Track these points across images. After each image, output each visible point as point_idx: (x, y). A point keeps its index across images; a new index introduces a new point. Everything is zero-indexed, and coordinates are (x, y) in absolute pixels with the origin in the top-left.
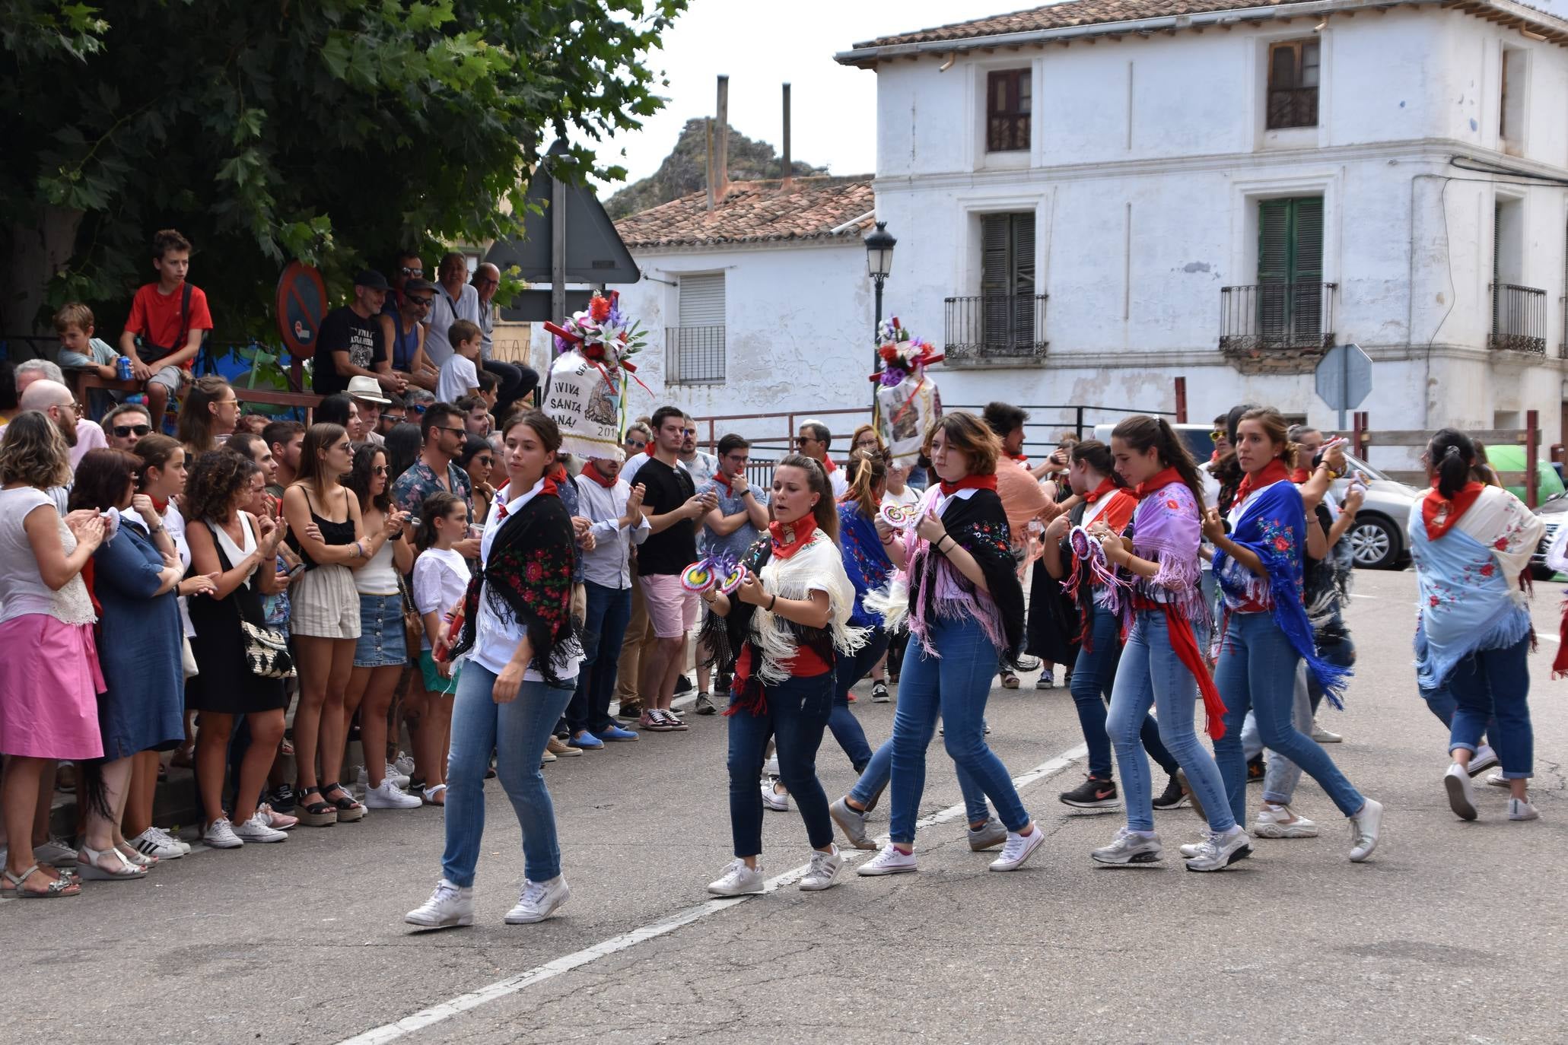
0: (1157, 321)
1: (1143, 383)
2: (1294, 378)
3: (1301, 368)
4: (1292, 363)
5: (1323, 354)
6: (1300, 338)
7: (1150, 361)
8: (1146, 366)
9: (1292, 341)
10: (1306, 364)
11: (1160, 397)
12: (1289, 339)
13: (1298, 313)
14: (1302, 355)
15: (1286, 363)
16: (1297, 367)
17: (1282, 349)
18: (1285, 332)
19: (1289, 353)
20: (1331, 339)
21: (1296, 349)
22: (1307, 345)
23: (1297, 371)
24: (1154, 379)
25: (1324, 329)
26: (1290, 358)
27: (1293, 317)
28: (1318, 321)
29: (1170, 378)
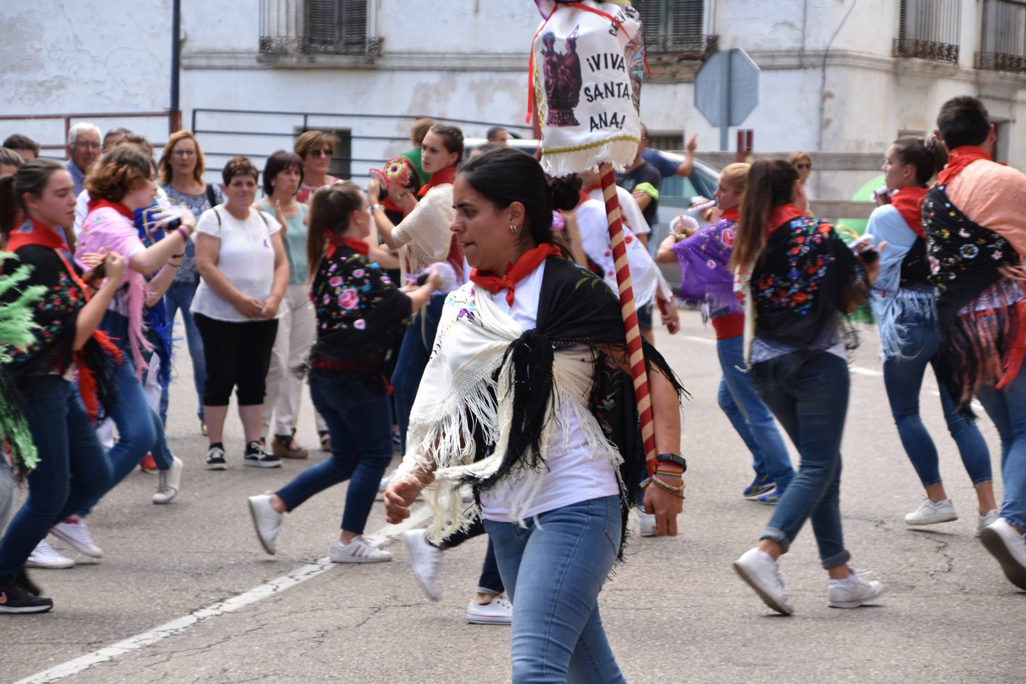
0: (513, 16)
1: (495, 90)
2: (670, 89)
3: (679, 76)
4: (669, 70)
5: (704, 59)
6: (679, 41)
7: (504, 64)
8: (499, 70)
9: (669, 44)
10: (686, 74)
11: (515, 107)
12: (665, 41)
13: (677, 10)
14: (680, 60)
15: (661, 70)
16: (674, 75)
17: (657, 53)
18: (661, 32)
19: (665, 58)
20: (713, 42)
21: (674, 53)
22: (686, 48)
23: (674, 79)
24: (508, 86)
25: (707, 30)
26: (667, 64)
27: (671, 15)
28: (699, 21)
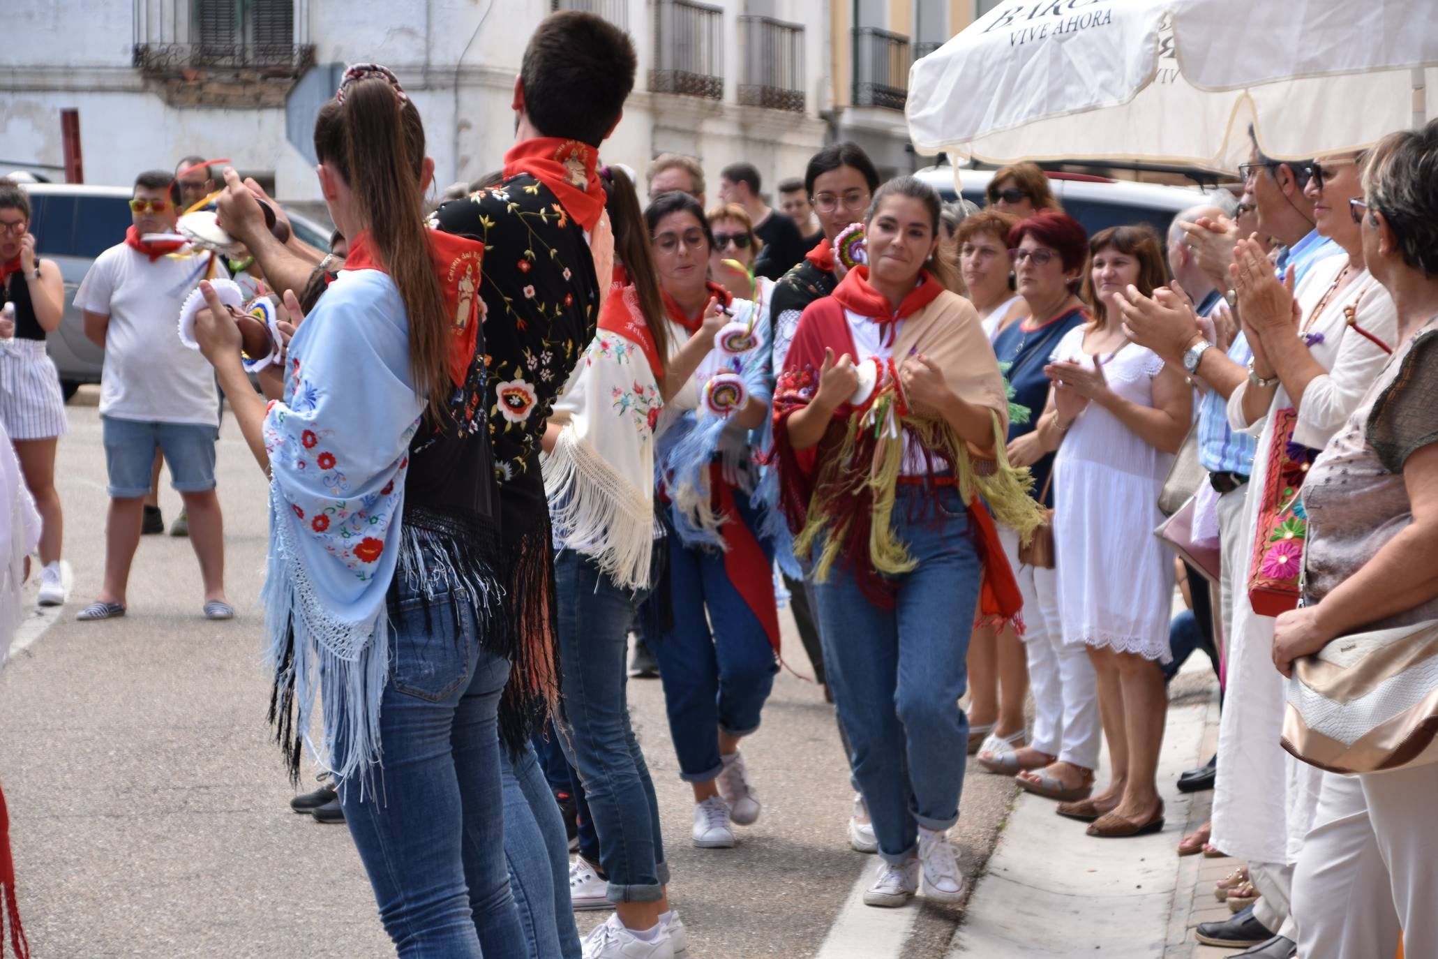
0: (30, 16)
1: (10, 117)
2: (253, 116)
3: (263, 99)
4: (250, 91)
5: (298, 77)
6: (263, 51)
7: (21, 81)
8: (14, 89)
9: (250, 56)
10: (272, 94)
11: (40, 140)
12: (244, 51)
13: (258, 10)
14: (265, 78)
15: (240, 90)
16: (257, 98)
17: (233, 67)
18: (238, 40)
19: (245, 75)
20: (309, 54)
21: (257, 69)
22: (273, 62)
23: (259, 103)
24: (28, 111)
25: (299, 38)
26: (247, 83)
27: (250, 17)
28: (289, 25)
29: (54, 110)
